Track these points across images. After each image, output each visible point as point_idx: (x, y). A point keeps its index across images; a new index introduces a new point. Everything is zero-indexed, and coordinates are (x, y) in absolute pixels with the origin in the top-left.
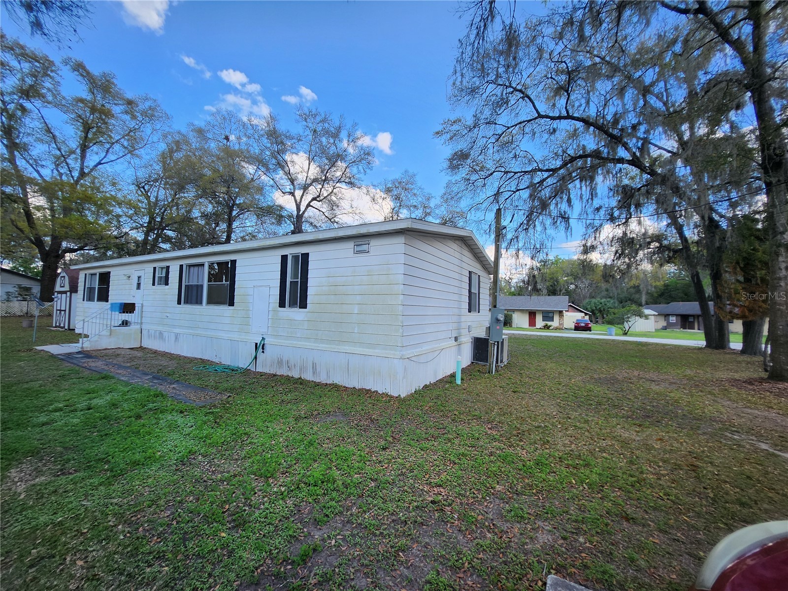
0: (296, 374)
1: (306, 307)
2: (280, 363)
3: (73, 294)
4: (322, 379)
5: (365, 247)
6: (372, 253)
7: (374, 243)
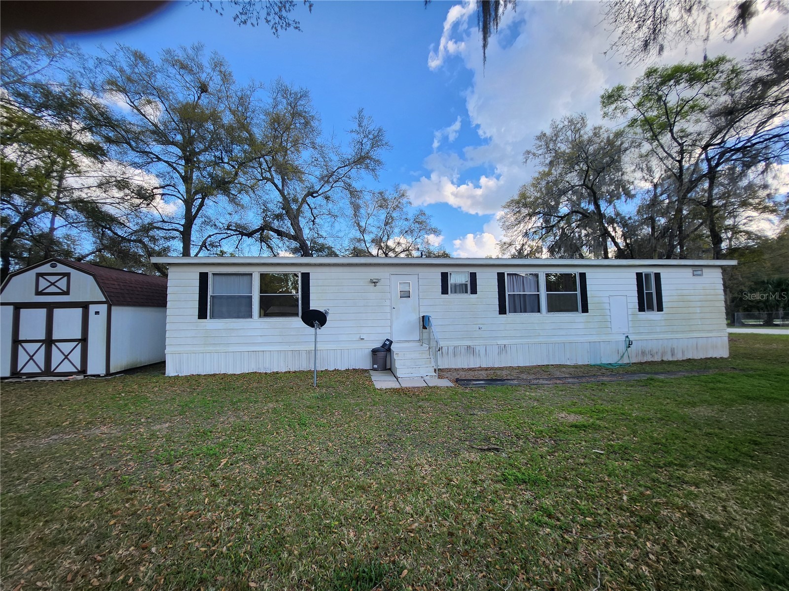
0: (657, 358)
1: (662, 310)
2: (643, 353)
3: (113, 308)
4: (679, 357)
5: (699, 273)
6: (704, 276)
7: (705, 270)
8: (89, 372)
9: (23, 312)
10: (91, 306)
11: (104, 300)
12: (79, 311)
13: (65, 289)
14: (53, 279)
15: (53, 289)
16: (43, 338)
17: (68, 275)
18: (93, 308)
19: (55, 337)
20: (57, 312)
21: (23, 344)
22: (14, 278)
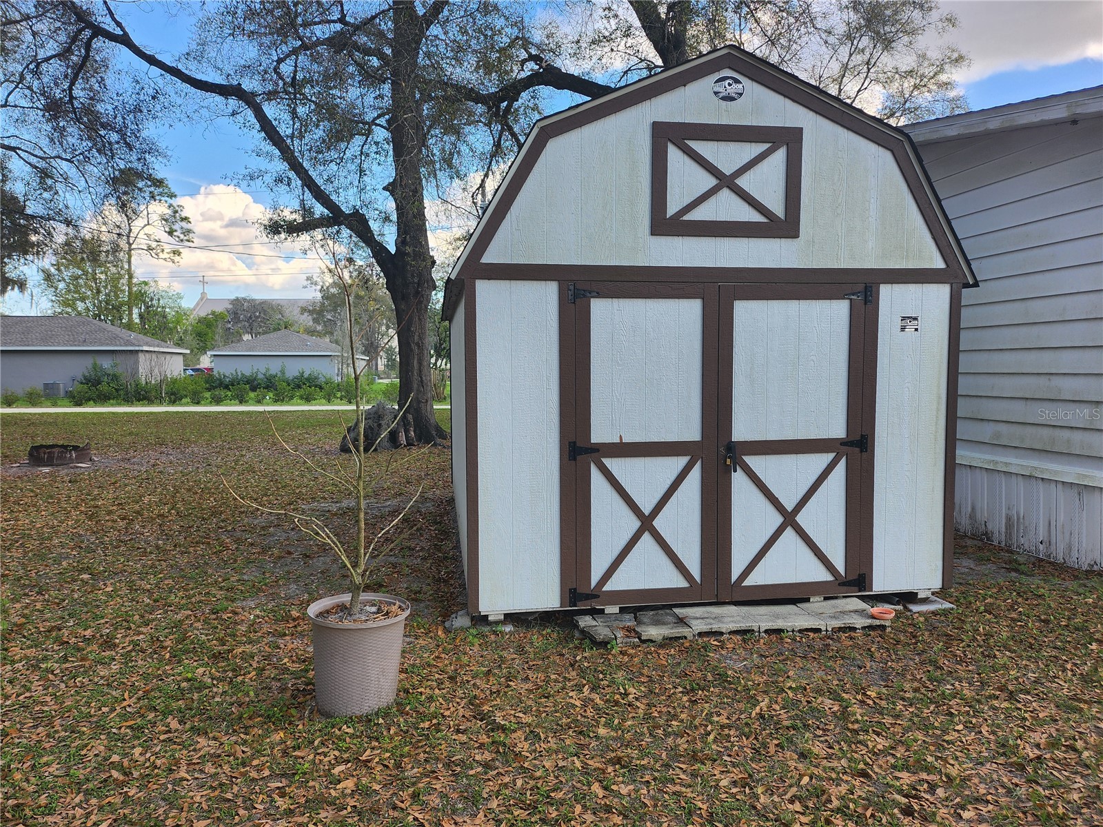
8: (881, 584)
9: (602, 311)
10: (886, 292)
11: (939, 264)
12: (837, 312)
13: (776, 204)
14: (728, 156)
15: (726, 208)
16: (692, 432)
17: (790, 139)
18: (893, 300)
19: (740, 432)
20: (746, 313)
21: (607, 462)
22: (555, 147)
